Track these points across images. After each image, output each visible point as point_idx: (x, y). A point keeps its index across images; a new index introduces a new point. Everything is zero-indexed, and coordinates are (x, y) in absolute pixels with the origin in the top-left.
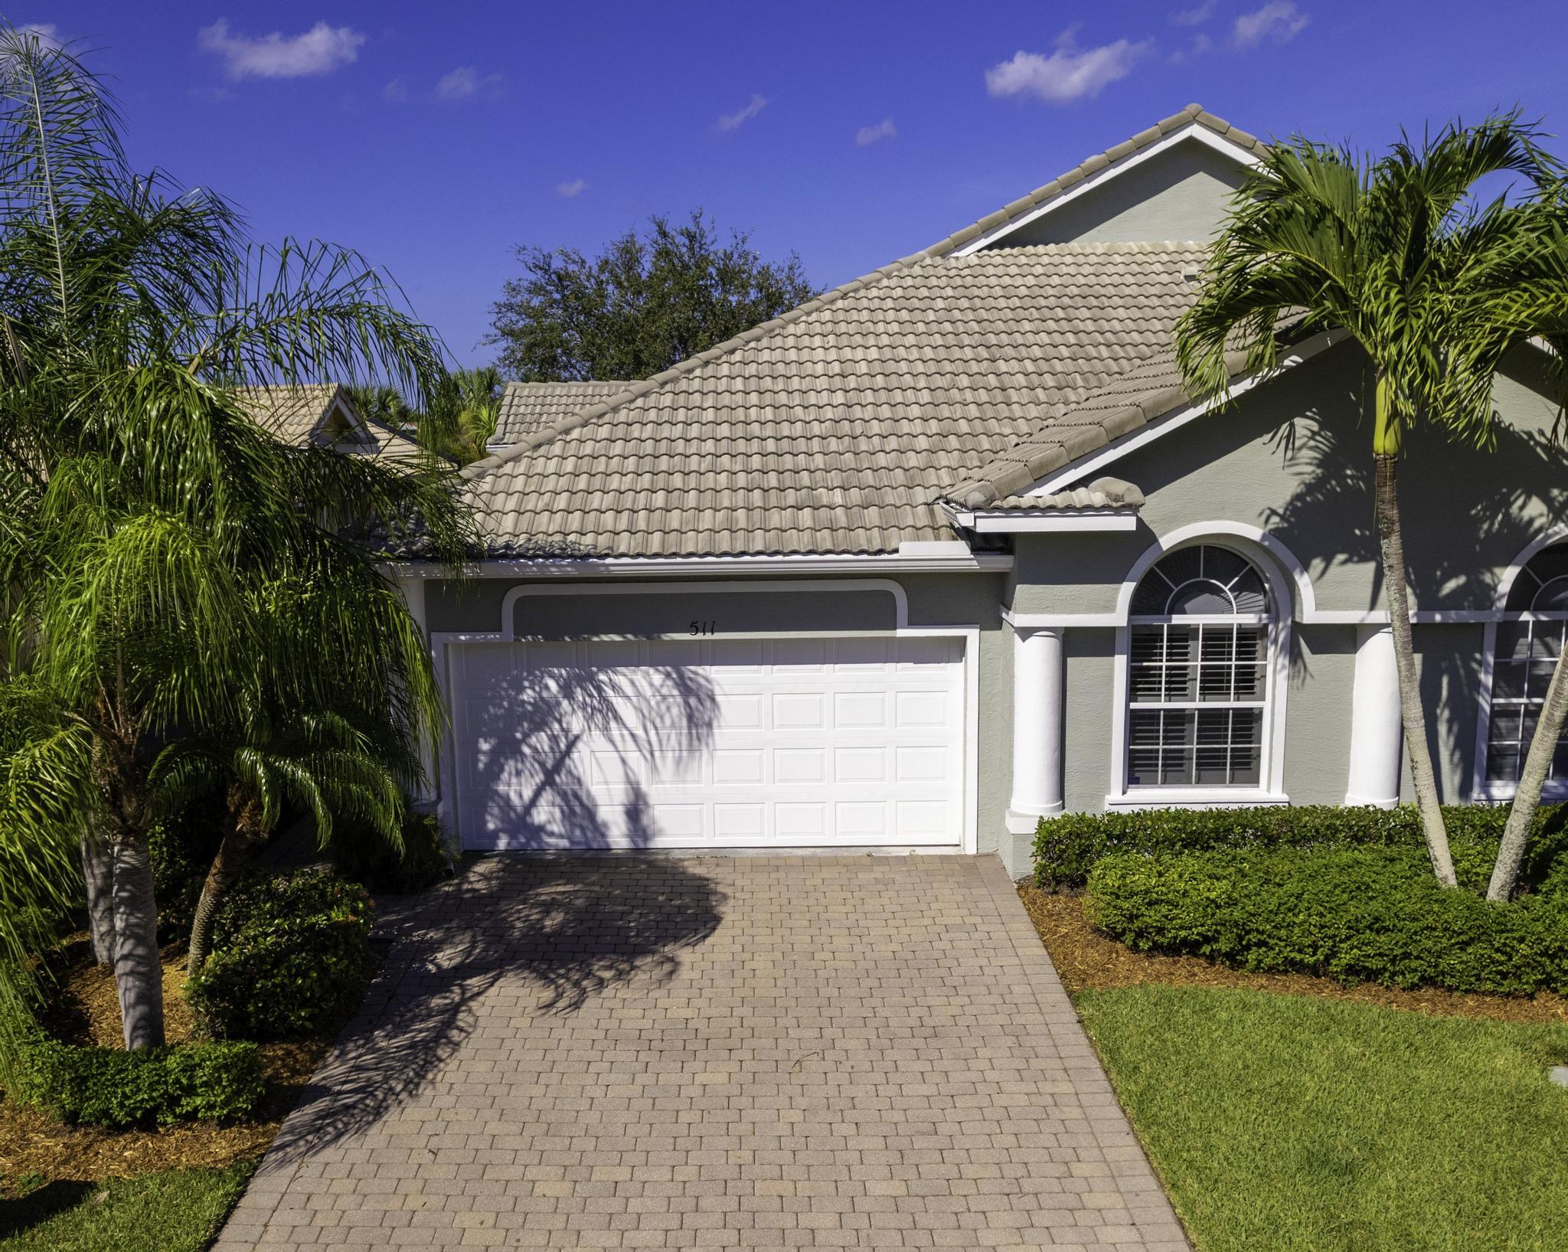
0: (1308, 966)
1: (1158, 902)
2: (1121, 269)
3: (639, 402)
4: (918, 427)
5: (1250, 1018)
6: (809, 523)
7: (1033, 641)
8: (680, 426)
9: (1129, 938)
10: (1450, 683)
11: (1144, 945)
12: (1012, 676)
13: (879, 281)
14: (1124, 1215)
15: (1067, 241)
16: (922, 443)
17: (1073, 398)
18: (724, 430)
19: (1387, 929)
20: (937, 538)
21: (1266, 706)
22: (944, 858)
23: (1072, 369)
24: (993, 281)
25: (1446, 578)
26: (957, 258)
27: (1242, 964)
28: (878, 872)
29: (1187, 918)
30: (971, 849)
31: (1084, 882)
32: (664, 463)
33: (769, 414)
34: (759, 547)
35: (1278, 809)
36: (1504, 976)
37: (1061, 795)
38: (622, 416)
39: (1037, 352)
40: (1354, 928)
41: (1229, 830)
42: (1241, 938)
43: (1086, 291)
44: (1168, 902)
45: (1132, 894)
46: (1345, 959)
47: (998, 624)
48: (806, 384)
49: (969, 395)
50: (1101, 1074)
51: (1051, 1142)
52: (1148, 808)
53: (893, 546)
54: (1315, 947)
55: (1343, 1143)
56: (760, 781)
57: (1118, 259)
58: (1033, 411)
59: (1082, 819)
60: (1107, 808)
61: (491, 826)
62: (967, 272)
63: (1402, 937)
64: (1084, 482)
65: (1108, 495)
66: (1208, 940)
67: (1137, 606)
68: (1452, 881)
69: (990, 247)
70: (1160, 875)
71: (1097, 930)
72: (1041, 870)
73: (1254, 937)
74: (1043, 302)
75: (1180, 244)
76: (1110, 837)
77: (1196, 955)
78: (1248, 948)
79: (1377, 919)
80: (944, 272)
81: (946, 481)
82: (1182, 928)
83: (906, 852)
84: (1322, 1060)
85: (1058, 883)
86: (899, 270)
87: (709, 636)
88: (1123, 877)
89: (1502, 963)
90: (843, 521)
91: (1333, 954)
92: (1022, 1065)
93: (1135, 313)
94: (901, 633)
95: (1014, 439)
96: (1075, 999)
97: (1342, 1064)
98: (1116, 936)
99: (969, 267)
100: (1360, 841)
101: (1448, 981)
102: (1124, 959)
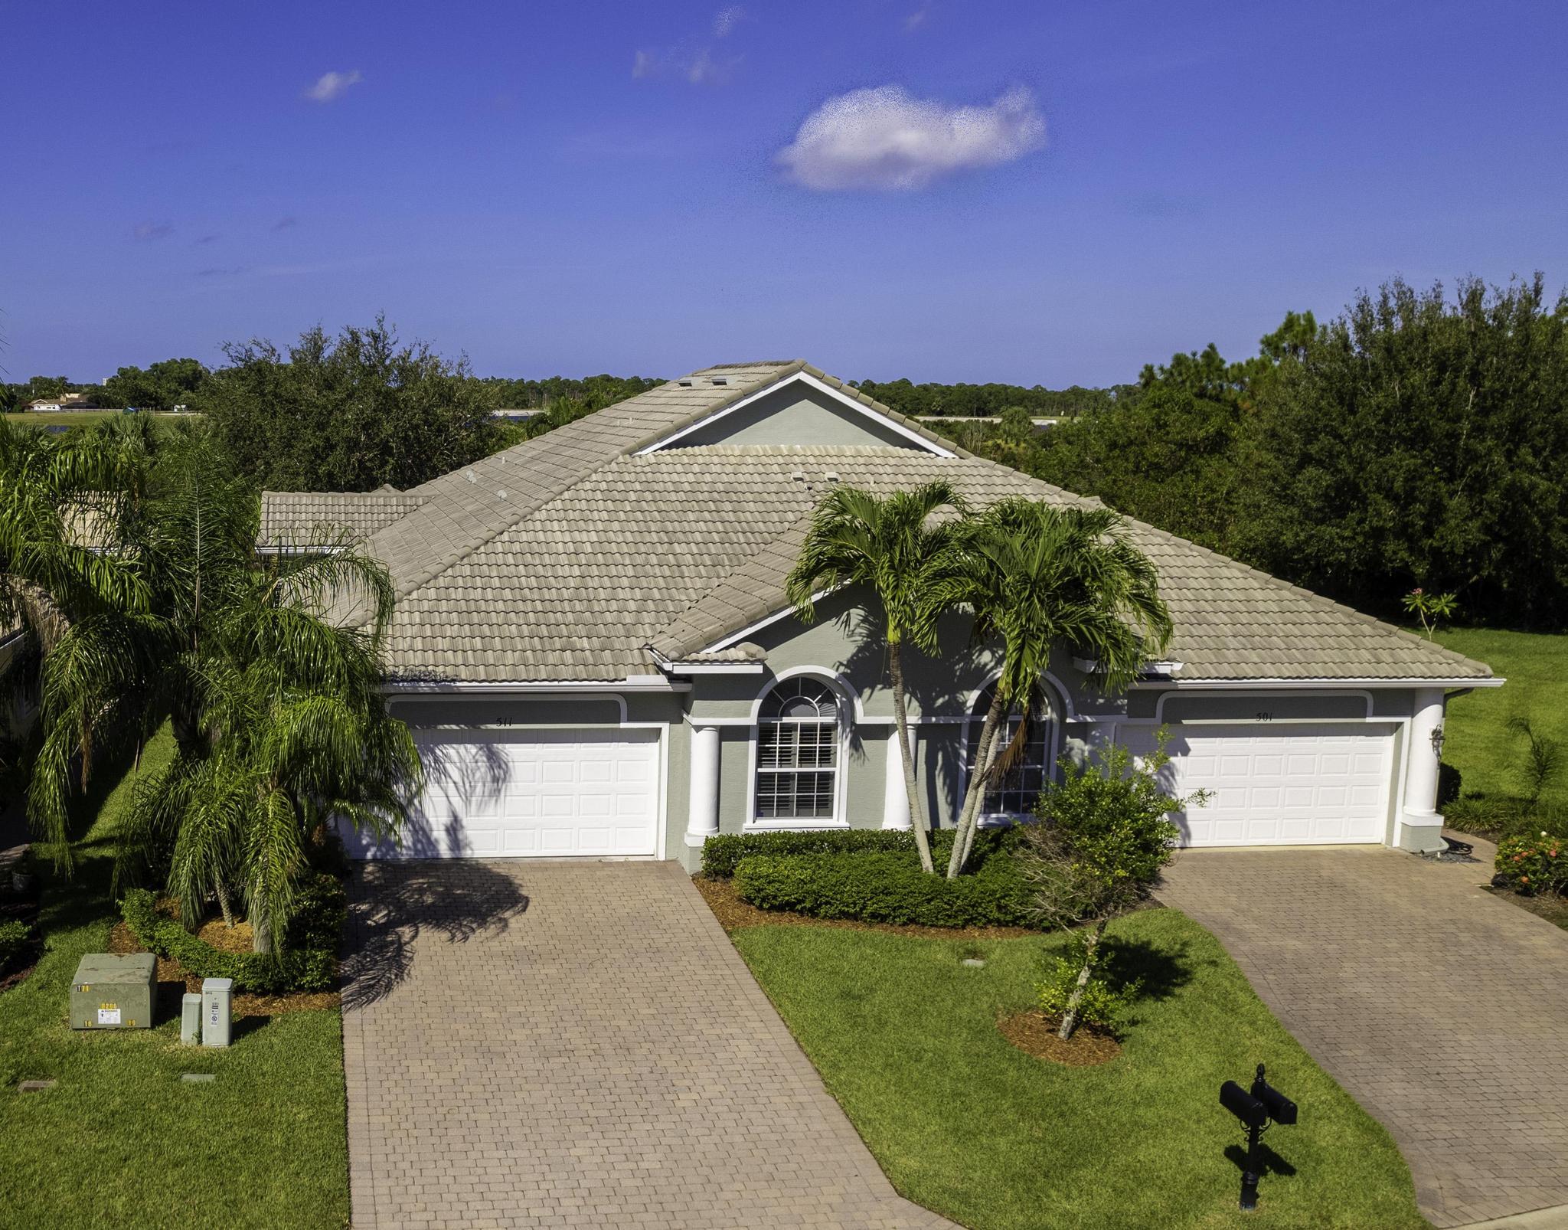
0: (851, 915)
1: (774, 881)
2: (751, 469)
3: (450, 572)
4: (627, 594)
5: (819, 940)
6: (571, 661)
7: (702, 732)
8: (479, 590)
9: (757, 902)
10: (943, 757)
11: (765, 906)
12: (690, 753)
13: (590, 476)
14: (758, 1018)
15: (713, 443)
16: (632, 606)
17: (722, 574)
18: (507, 594)
19: (891, 893)
20: (648, 673)
21: (837, 770)
22: (646, 863)
23: (721, 551)
24: (666, 477)
25: (938, 698)
26: (640, 457)
27: (817, 915)
28: (607, 871)
29: (788, 890)
30: (662, 857)
31: (731, 874)
32: (475, 616)
33: (533, 582)
34: (544, 677)
35: (842, 831)
36: (950, 917)
37: (718, 824)
38: (441, 581)
39: (698, 537)
40: (874, 892)
41: (813, 844)
42: (817, 900)
43: (729, 488)
44: (779, 881)
45: (760, 877)
46: (870, 909)
47: (681, 720)
48: (553, 559)
49: (657, 570)
50: (745, 966)
51: (723, 993)
52: (768, 831)
53: (623, 677)
54: (855, 904)
55: (857, 988)
56: (534, 815)
57: (749, 460)
58: (699, 583)
59: (730, 837)
60: (744, 831)
61: (364, 842)
62: (647, 469)
63: (898, 897)
64: (734, 645)
65: (747, 653)
66: (799, 902)
67: (762, 713)
68: (931, 870)
69: (662, 449)
70: (775, 867)
71: (740, 899)
72: (707, 867)
73: (823, 899)
74: (700, 497)
75: (791, 449)
76: (747, 848)
77: (794, 911)
78: (820, 906)
79: (886, 888)
80: (632, 469)
81: (649, 633)
82: (786, 895)
83: (622, 859)
84: (853, 956)
85: (717, 874)
86: (602, 467)
87: (508, 727)
88: (755, 868)
89: (948, 910)
90: (591, 660)
91: (864, 908)
92: (705, 963)
93: (761, 507)
94: (623, 725)
95: (687, 604)
96: (729, 934)
97: (862, 958)
98: (750, 901)
99: (649, 465)
100: (887, 849)
101: (922, 920)
102: (755, 914)
